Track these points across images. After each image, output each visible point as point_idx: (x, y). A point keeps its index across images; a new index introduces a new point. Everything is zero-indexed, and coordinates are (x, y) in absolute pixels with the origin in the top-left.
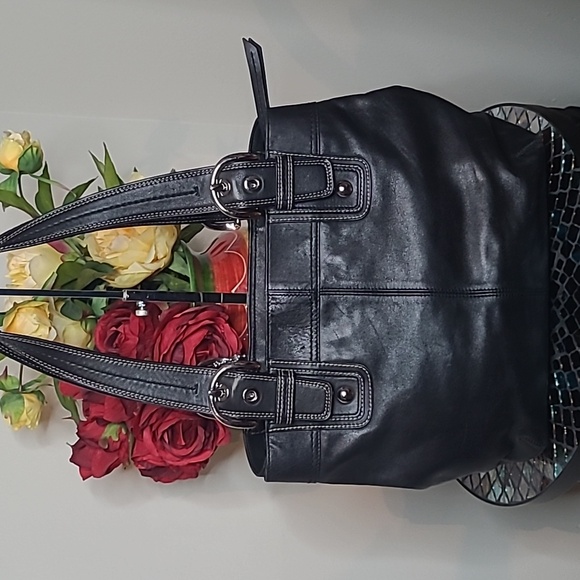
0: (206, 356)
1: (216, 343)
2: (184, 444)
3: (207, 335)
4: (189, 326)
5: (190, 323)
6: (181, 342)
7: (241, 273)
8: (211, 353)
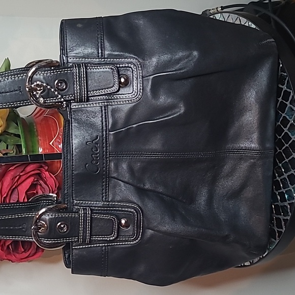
0: (34, 194)
1: (41, 185)
2: (23, 250)
3: (34, 181)
4: (20, 176)
5: (21, 174)
6: (16, 187)
7: (55, 132)
8: (37, 193)
